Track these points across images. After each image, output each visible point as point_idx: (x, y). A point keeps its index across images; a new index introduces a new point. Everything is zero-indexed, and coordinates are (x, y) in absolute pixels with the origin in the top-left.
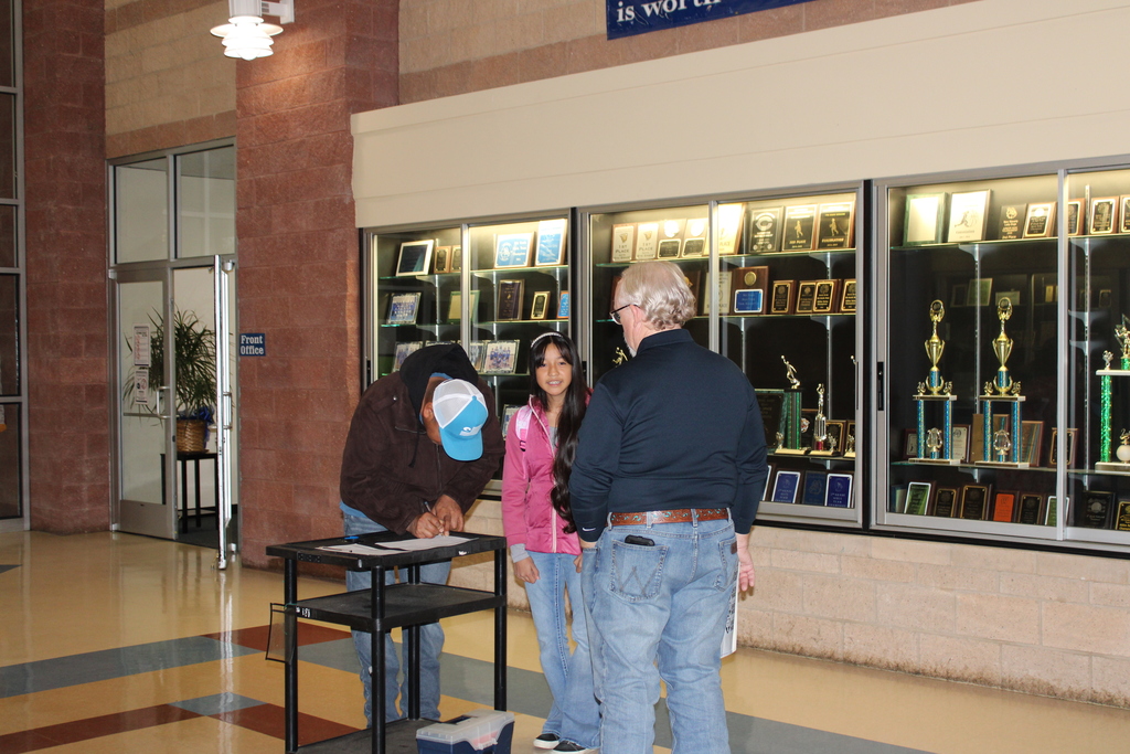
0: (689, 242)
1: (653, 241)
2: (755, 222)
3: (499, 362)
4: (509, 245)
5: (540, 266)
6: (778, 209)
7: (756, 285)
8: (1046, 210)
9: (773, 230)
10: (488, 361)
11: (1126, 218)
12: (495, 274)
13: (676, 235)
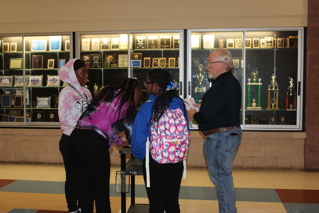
0: (113, 45)
1: (98, 44)
2: (137, 40)
3: (35, 83)
4: (37, 43)
5: (51, 50)
6: (145, 36)
7: (138, 59)
8: (232, 41)
9: (144, 42)
10: (30, 82)
11: (254, 44)
12: (30, 53)
13: (108, 43)
